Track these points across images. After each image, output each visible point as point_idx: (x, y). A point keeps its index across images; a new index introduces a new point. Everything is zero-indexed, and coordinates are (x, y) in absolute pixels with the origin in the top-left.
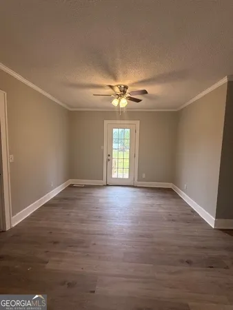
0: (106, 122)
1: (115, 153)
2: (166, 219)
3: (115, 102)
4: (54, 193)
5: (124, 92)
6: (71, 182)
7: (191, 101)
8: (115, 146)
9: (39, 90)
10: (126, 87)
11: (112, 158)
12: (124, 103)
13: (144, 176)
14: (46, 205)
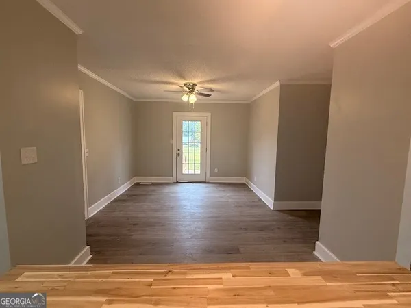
0: (175, 114)
1: (185, 148)
2: (233, 205)
3: (185, 98)
4: (122, 190)
5: (193, 89)
6: (136, 180)
7: (261, 94)
8: (185, 139)
9: (109, 85)
10: (194, 85)
11: (182, 153)
12: (193, 99)
13: (216, 171)
14: (115, 201)
